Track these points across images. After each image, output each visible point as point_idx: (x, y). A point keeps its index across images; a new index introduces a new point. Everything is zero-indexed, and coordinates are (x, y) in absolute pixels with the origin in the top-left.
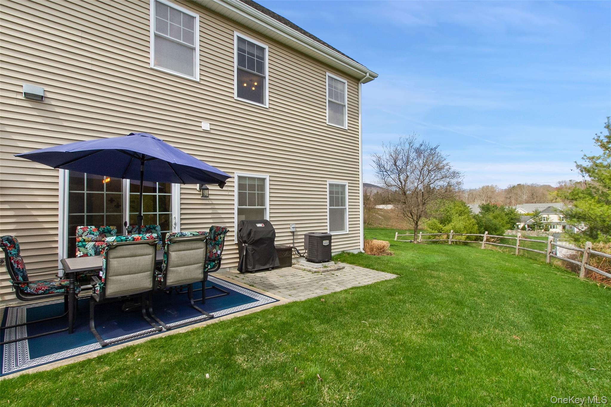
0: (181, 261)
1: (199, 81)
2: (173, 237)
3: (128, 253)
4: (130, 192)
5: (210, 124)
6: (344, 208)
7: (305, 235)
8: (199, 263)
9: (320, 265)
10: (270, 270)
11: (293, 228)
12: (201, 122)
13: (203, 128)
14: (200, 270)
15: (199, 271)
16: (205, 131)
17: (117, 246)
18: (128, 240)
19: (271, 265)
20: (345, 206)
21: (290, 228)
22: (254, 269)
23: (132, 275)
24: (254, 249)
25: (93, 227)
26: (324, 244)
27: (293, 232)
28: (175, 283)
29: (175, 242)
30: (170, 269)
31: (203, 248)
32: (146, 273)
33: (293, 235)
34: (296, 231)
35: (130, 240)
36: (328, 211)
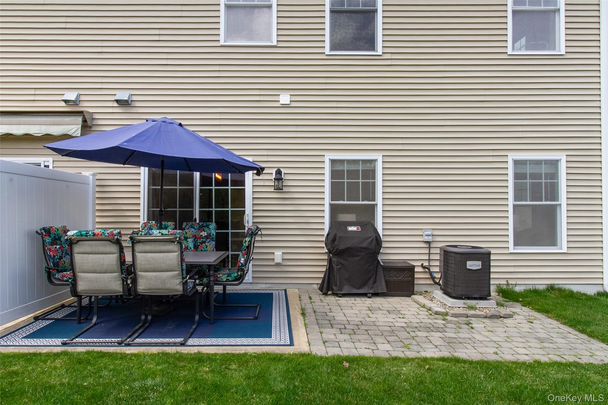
0: (149, 266)
1: (276, 44)
2: (136, 235)
3: (90, 250)
4: (200, 186)
5: (290, 95)
6: (557, 205)
7: (441, 248)
8: (175, 271)
9: (460, 303)
10: (370, 297)
11: (427, 235)
12: (280, 95)
13: (281, 102)
14: (177, 279)
15: (176, 281)
16: (284, 106)
17: (79, 241)
18: (88, 235)
19: (371, 289)
20: (558, 200)
21: (423, 235)
22: (341, 291)
23: (98, 275)
24: (341, 263)
25: (154, 222)
26: (468, 267)
27: (429, 243)
28: (148, 291)
29: (139, 242)
30: (139, 273)
31: (176, 252)
32: (113, 274)
33: (430, 248)
34: (433, 241)
35: (90, 235)
36: (511, 209)
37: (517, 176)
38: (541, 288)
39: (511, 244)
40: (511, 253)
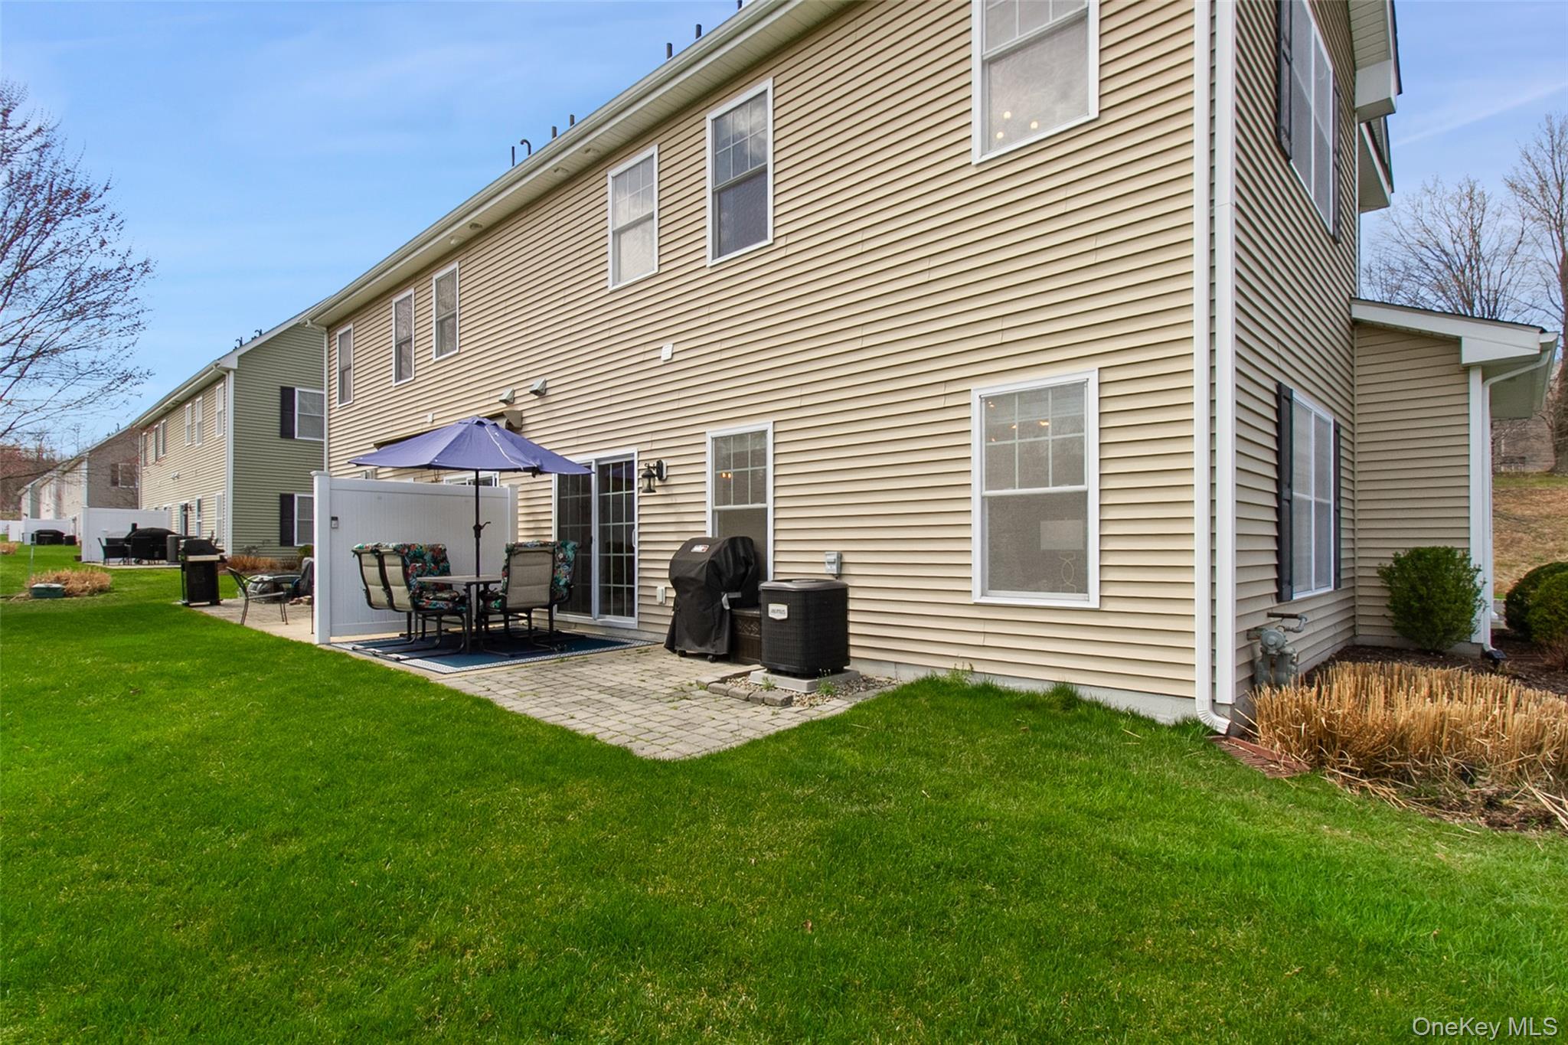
1: (657, 272)
5: (673, 344)
6: (1079, 493)
11: (830, 563)
12: (662, 347)
13: (663, 358)
16: (666, 363)
19: (712, 647)
20: (1082, 483)
21: (824, 563)
26: (771, 615)
27: (836, 577)
36: (976, 506)
37: (992, 432)
38: (1040, 689)
39: (976, 586)
40: (976, 604)
